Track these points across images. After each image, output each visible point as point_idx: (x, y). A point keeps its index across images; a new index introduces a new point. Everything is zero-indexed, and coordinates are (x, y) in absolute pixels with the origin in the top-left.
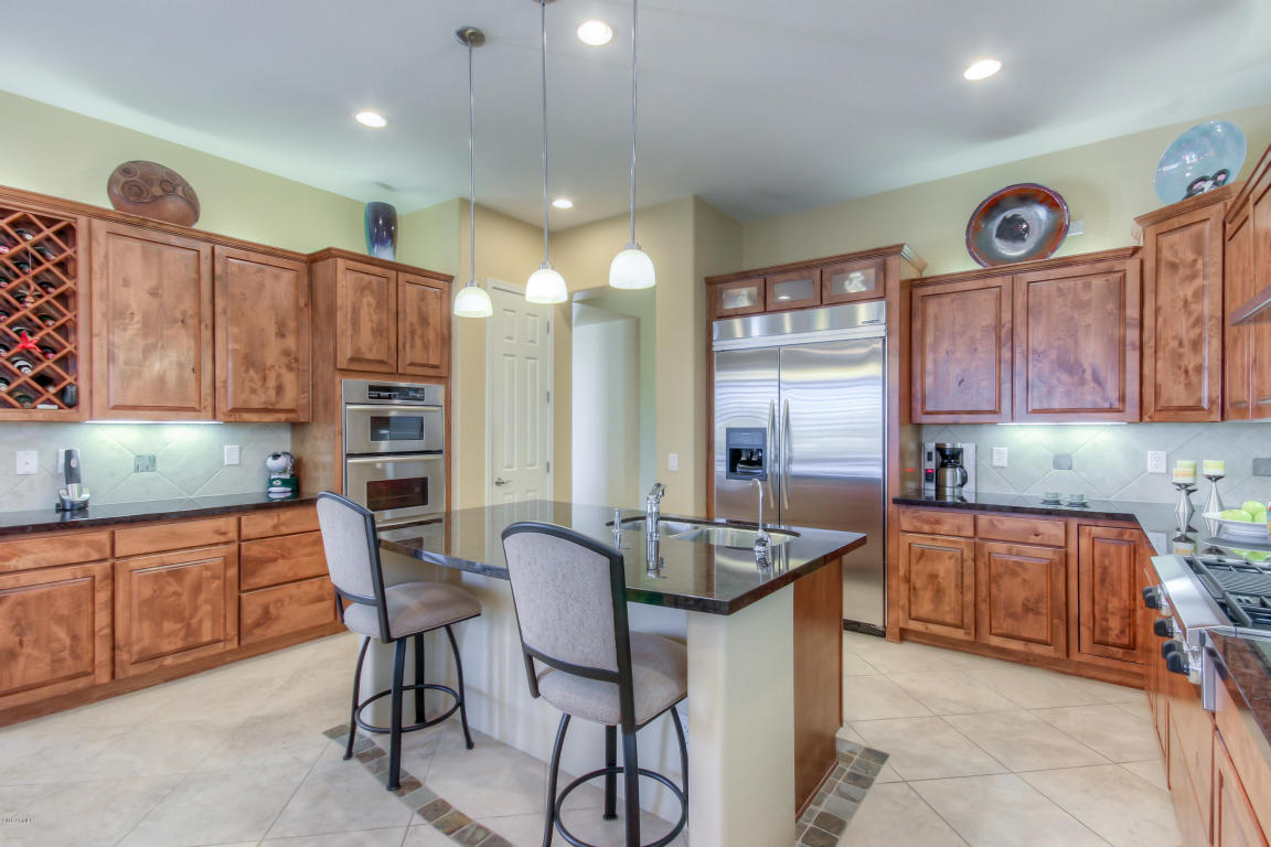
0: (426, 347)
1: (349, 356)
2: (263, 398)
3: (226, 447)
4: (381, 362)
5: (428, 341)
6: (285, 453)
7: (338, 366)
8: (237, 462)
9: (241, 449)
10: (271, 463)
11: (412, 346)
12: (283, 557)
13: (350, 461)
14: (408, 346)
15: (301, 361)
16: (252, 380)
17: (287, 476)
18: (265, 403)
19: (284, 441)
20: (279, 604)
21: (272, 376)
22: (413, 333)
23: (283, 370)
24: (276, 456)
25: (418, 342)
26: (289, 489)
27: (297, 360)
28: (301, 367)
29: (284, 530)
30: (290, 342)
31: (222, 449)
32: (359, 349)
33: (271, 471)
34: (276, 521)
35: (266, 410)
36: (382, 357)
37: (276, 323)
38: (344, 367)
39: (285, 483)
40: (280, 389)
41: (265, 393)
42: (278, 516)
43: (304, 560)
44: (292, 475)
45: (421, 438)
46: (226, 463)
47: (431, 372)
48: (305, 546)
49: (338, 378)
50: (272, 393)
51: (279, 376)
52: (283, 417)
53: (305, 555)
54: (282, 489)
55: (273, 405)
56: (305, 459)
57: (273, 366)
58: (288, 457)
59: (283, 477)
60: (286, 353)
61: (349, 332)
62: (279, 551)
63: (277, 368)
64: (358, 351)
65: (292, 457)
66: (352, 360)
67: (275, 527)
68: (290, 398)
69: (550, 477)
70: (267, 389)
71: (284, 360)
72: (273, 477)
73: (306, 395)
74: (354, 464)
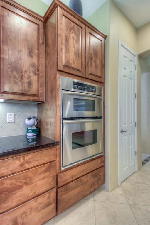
0: (96, 67)
1: (64, 64)
2: (21, 88)
3: (8, 114)
4: (78, 70)
5: (97, 64)
6: (34, 117)
7: (59, 69)
8: (13, 121)
9: (15, 115)
10: (27, 122)
11: (91, 65)
12: (26, 184)
13: (65, 121)
14: (89, 64)
15: (40, 70)
16: (15, 77)
17: (35, 128)
18: (22, 90)
19: (34, 112)
20: (24, 216)
21: (26, 76)
22: (91, 59)
23: (32, 74)
24: (30, 119)
25: (93, 64)
26: (35, 134)
27: (38, 70)
28: (40, 74)
29: (27, 166)
30: (35, 60)
31: (6, 115)
32: (69, 61)
33: (28, 126)
34: (22, 160)
35: (22, 94)
36: (79, 67)
37: (28, 49)
38: (62, 69)
39: (33, 131)
40: (30, 84)
41: (22, 85)
42: (24, 157)
43: (39, 183)
44: (37, 128)
45: (94, 110)
46: (7, 122)
47: (98, 79)
48: (41, 174)
49: (58, 76)
50: (26, 85)
51: (29, 77)
52: (31, 98)
53: (39, 180)
54: (32, 134)
55: (26, 92)
56: (43, 120)
57: (27, 71)
58: (35, 119)
59: (32, 128)
60: (33, 65)
61: (64, 51)
62: (24, 181)
63: (28, 72)
64: (68, 62)
65: (37, 119)
66: (65, 66)
67: (21, 165)
68: (34, 89)
69: (136, 128)
70: (23, 82)
71: (32, 69)
72: (29, 128)
73: (43, 88)
74: (66, 123)
